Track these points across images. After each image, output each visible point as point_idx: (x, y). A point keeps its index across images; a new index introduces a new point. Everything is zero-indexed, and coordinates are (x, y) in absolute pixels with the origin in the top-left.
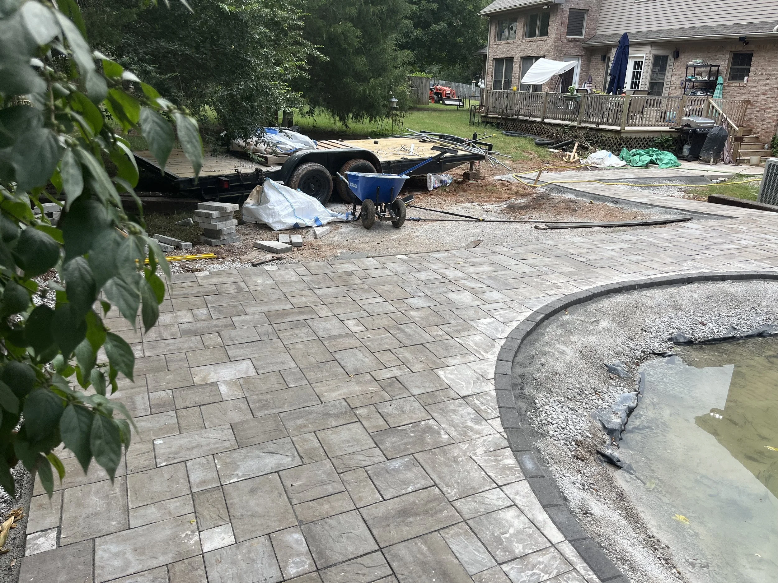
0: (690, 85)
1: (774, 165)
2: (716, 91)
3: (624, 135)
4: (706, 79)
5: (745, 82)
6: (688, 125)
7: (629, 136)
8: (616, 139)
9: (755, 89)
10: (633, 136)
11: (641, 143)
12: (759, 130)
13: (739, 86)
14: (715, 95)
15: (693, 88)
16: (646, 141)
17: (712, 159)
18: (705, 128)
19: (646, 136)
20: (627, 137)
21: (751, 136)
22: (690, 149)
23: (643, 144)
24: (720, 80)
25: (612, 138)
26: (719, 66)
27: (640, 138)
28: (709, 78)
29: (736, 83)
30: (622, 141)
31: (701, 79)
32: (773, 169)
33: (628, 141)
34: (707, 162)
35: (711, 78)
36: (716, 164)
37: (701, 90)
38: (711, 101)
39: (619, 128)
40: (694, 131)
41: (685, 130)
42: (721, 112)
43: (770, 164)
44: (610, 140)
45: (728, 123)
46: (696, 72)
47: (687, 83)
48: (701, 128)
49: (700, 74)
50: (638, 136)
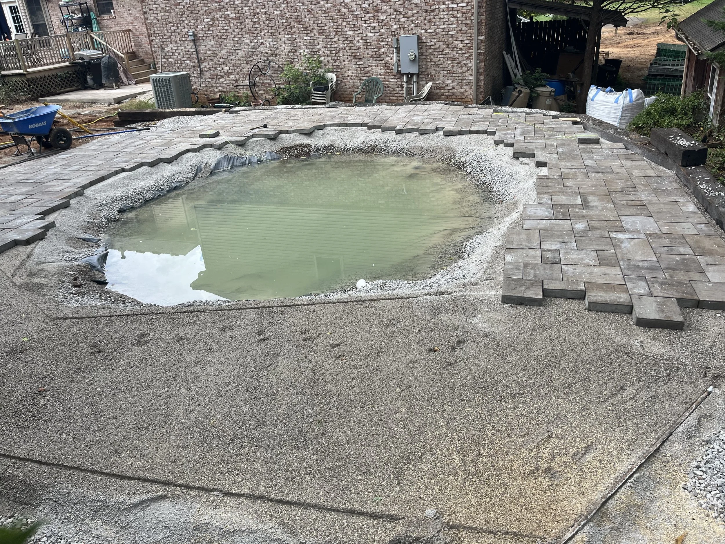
0: (69, 23)
1: (156, 79)
2: (93, 26)
3: (29, 77)
4: (80, 15)
5: (113, 15)
6: (81, 59)
7: (34, 76)
8: (23, 81)
9: (122, 19)
10: (38, 76)
11: (48, 81)
12: (141, 54)
13: (110, 19)
14: (94, 29)
15: (73, 25)
16: (51, 78)
17: (114, 84)
18: (97, 59)
19: (50, 74)
20: (33, 79)
21: (137, 60)
22: (92, 79)
23: (50, 81)
24: (93, 16)
25: (20, 82)
26: (86, 3)
27: (45, 77)
28: (82, 14)
29: (106, 17)
30: (30, 82)
31: (76, 16)
32: (156, 82)
33: (35, 82)
34: (111, 88)
35: (85, 15)
36: (119, 88)
37: (81, 26)
38: (92, 35)
39: (21, 71)
40: (89, 62)
41: (80, 63)
42: (105, 44)
43: (153, 80)
44: (18, 84)
45: (114, 52)
46: (70, 11)
47: (66, 22)
48: (93, 59)
49: (73, 12)
50: (42, 75)
